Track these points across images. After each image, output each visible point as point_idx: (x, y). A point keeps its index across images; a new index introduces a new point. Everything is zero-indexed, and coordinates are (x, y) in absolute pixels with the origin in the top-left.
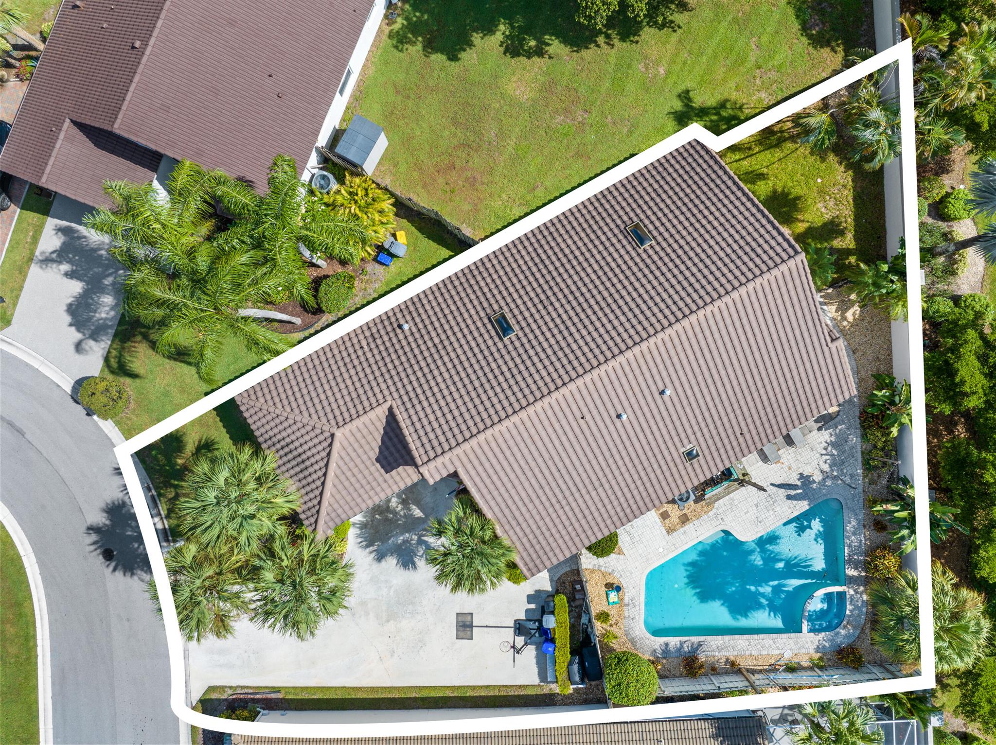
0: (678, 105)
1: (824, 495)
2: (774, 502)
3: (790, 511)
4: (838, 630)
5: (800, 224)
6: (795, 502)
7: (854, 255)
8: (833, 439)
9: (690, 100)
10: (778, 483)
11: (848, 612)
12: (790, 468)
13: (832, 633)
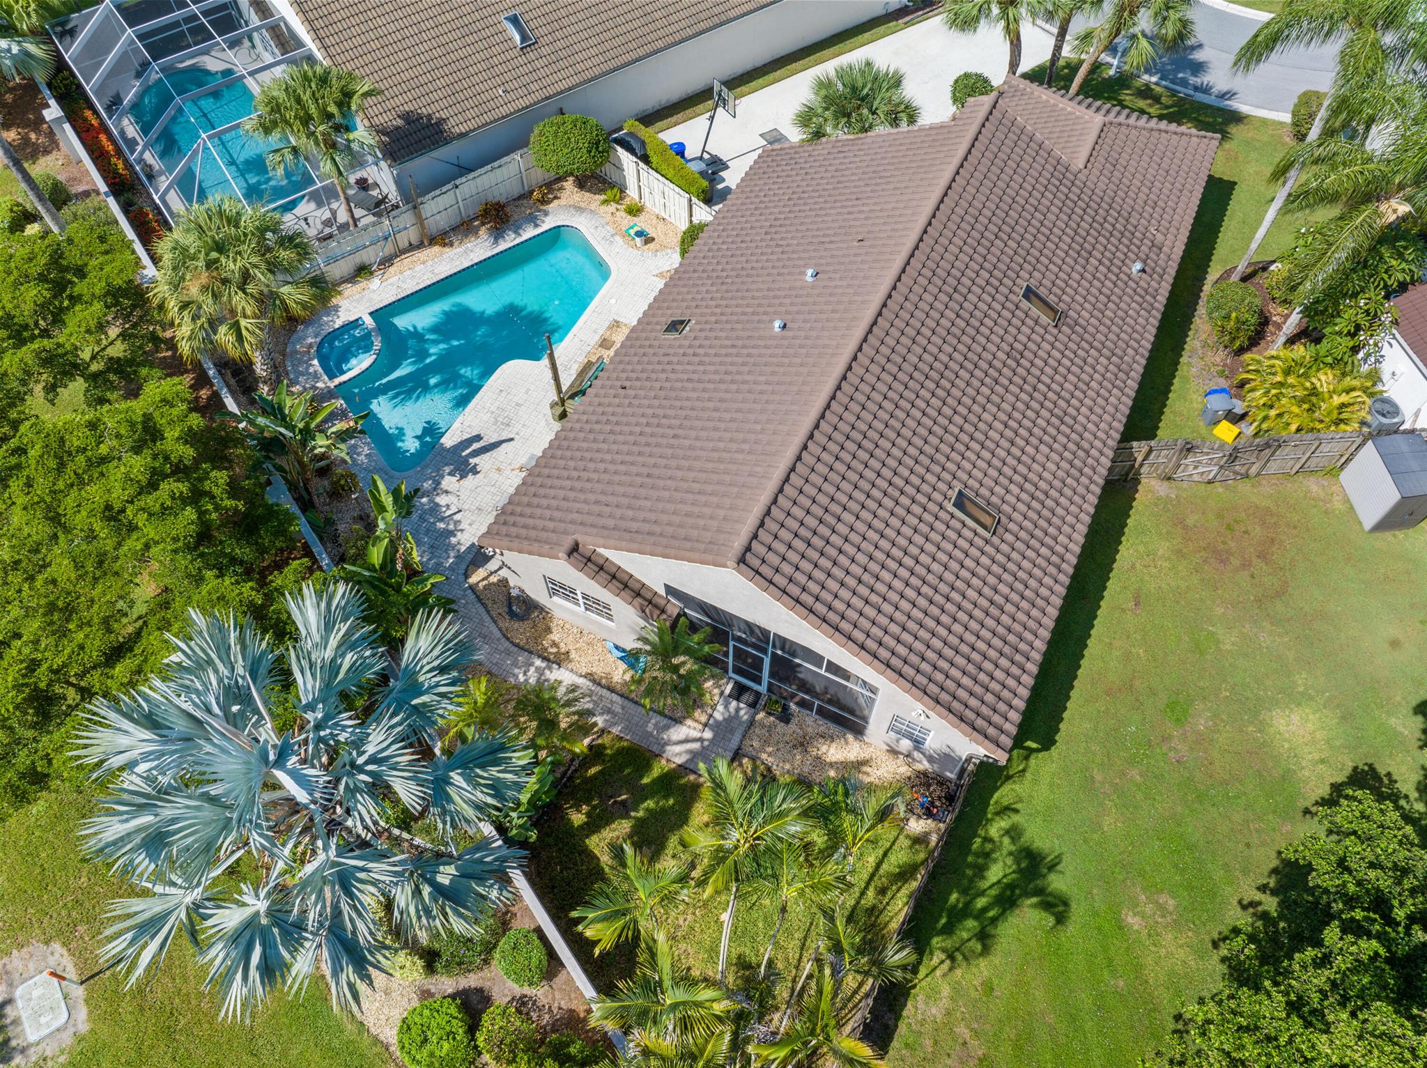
0: (1057, 883)
1: (427, 466)
2: (496, 421)
3: (466, 423)
4: (318, 340)
5: (706, 818)
6: (466, 436)
7: (581, 827)
8: (453, 540)
9: (1047, 906)
10: (504, 445)
11: (315, 362)
12: (499, 470)
13: (324, 333)
